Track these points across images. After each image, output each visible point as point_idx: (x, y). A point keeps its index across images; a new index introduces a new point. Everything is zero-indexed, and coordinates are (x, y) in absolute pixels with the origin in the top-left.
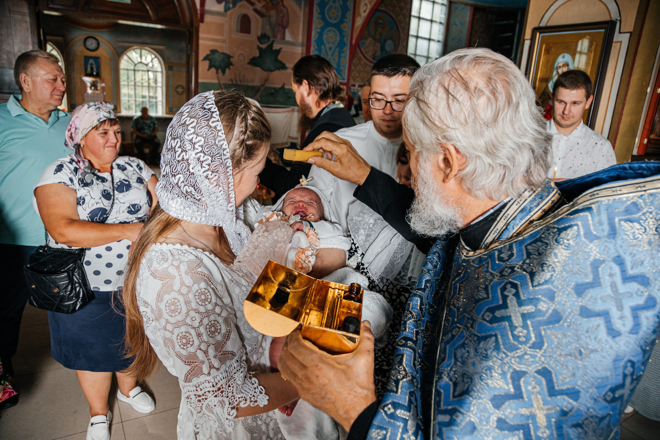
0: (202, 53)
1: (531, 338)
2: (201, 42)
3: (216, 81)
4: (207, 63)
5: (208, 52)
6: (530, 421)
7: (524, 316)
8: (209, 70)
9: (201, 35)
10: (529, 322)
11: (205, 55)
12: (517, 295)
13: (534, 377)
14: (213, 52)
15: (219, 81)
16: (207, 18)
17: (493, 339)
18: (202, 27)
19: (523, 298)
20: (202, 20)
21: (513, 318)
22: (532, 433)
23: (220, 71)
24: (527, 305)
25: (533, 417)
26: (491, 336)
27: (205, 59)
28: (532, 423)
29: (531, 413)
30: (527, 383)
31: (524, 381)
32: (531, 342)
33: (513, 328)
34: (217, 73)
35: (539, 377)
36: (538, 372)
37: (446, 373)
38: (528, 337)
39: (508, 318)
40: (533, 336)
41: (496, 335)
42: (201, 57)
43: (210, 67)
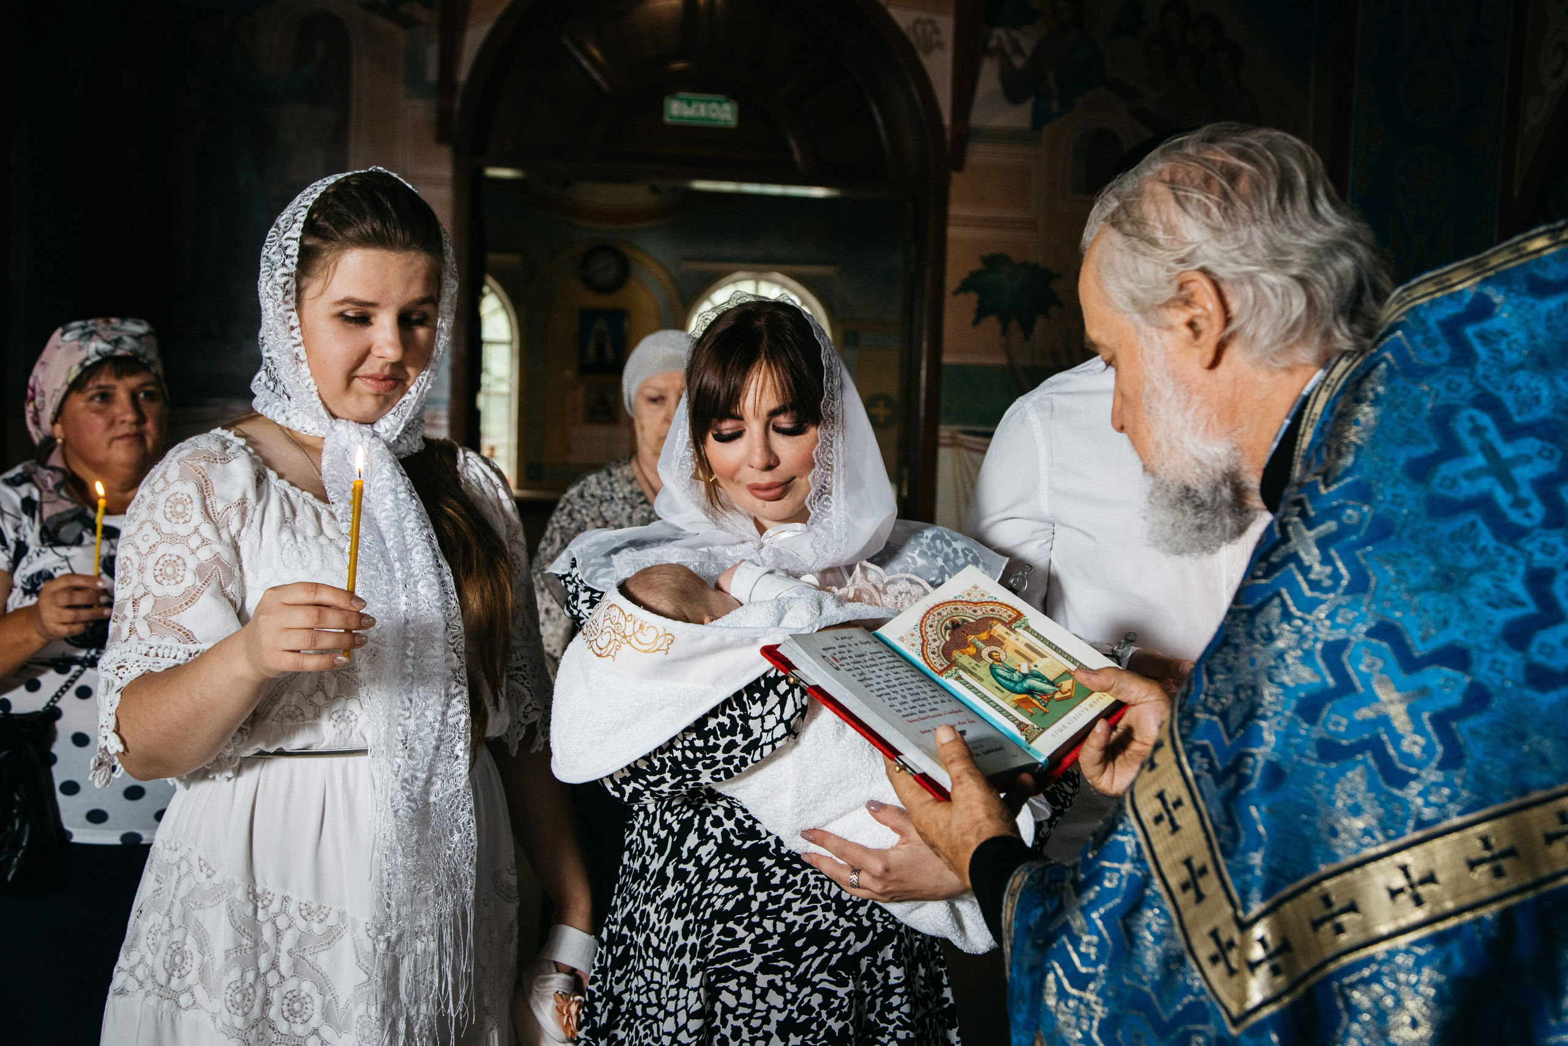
0: (957, 269)
1: (1341, 577)
2: (953, 232)
3: (1000, 360)
4: (971, 300)
5: (977, 265)
6: (1381, 730)
7: (1323, 543)
8: (976, 323)
9: (954, 210)
10: (1333, 552)
11: (964, 275)
12: (1303, 514)
13: (1368, 645)
14: (993, 262)
15: (1010, 357)
16: (978, 154)
17: (1276, 601)
18: (958, 182)
19: (1312, 513)
20: (958, 164)
21: (1302, 554)
22: (1391, 751)
23: (1014, 324)
24: (1322, 523)
25: (1384, 720)
26: (1269, 600)
27: (966, 286)
28: (1386, 732)
29: (1377, 712)
30: (1356, 660)
31: (1349, 657)
32: (1344, 583)
33: (1305, 570)
34: (1005, 331)
35: (1374, 641)
36: (1371, 633)
37: (1200, 708)
38: (1336, 576)
39: (1295, 557)
40: (1343, 571)
41: (1279, 594)
42: (952, 281)
43: (981, 314)
